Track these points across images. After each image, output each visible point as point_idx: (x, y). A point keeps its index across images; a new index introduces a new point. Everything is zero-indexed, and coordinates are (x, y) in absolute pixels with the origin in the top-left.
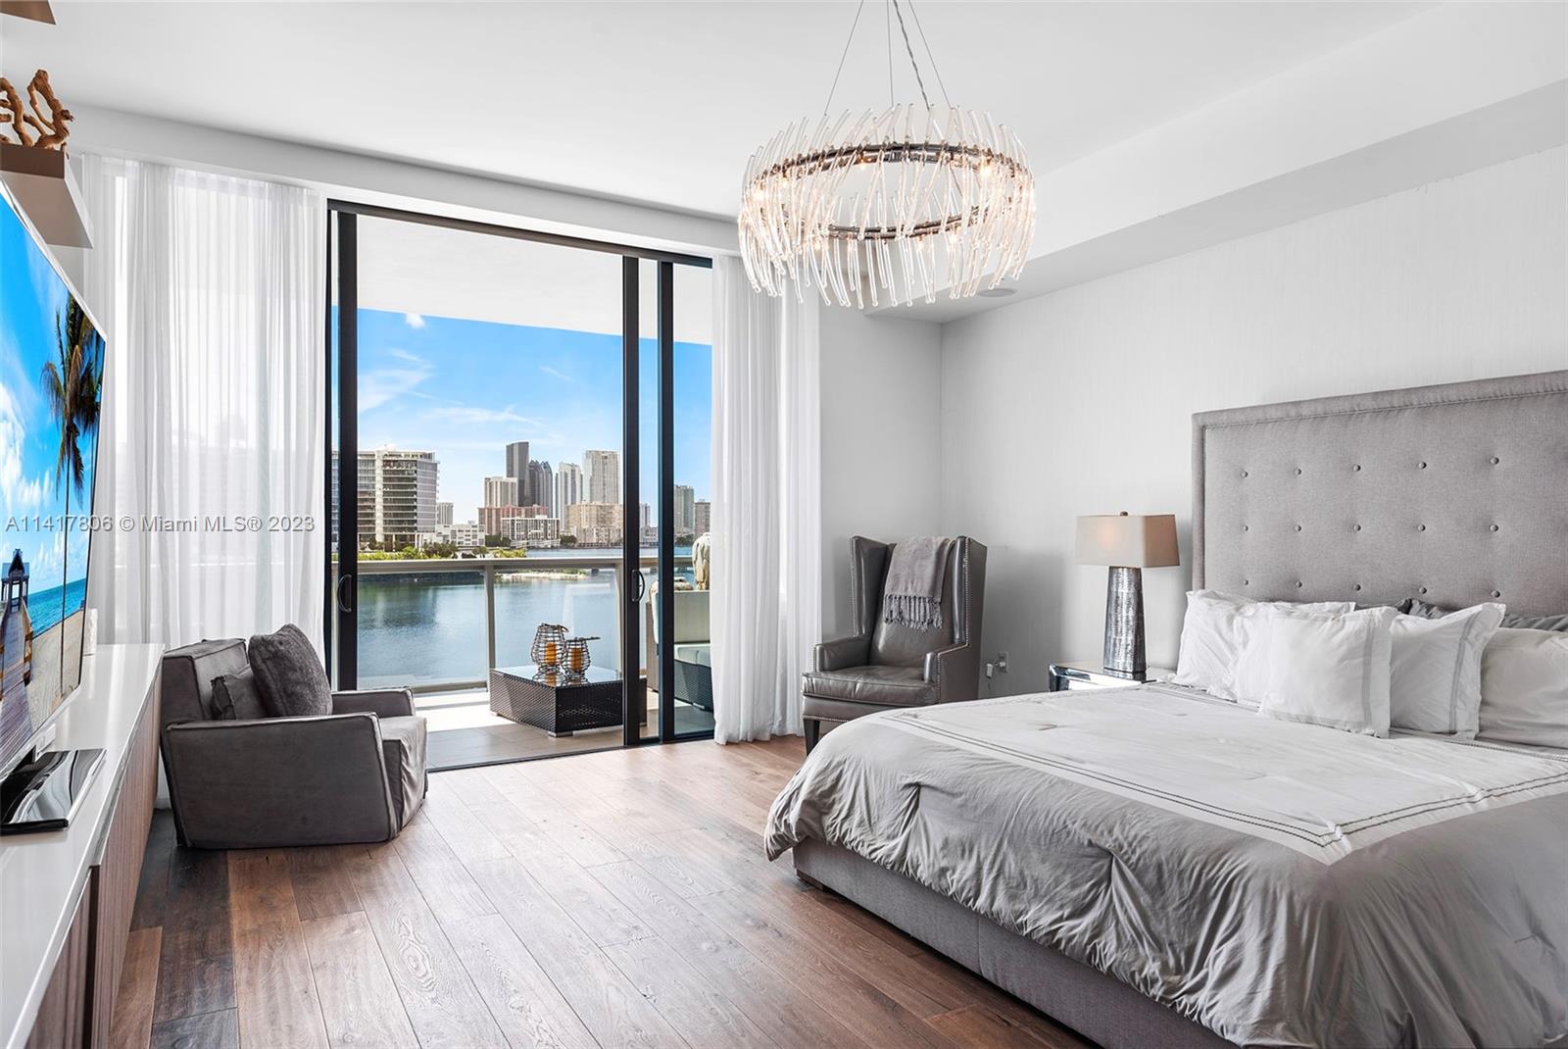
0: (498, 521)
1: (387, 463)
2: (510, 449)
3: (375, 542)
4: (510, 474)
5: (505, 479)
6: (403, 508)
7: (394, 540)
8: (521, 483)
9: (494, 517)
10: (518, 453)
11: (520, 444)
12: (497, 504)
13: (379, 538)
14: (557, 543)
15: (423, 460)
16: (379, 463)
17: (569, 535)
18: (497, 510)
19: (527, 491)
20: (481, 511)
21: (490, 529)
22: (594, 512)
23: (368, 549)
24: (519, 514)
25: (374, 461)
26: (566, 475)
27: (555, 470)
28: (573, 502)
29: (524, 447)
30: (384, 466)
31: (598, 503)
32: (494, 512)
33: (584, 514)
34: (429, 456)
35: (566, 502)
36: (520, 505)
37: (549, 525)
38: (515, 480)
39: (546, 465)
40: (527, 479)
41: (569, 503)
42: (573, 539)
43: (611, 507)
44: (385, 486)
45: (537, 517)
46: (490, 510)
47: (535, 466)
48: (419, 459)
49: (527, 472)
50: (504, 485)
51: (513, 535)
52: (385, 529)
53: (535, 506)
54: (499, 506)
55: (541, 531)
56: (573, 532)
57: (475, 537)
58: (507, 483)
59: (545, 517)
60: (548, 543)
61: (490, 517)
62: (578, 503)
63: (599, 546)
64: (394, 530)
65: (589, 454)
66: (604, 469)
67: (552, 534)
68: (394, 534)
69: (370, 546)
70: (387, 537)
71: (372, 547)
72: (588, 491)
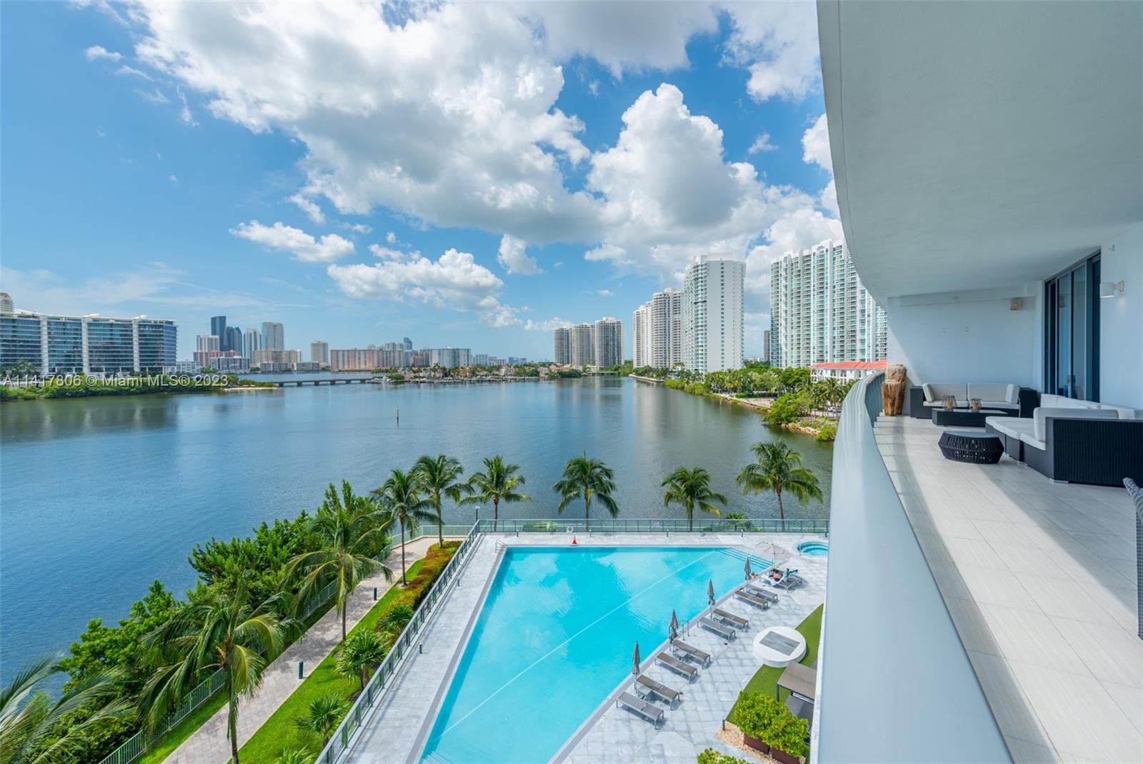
0: (207, 360)
1: (140, 326)
2: (213, 320)
3: (134, 372)
4: (214, 333)
5: (211, 336)
6: (151, 352)
7: (147, 370)
8: (222, 339)
9: (204, 357)
10: (218, 323)
11: (220, 317)
12: (205, 349)
13: (137, 369)
14: (248, 371)
15: (167, 325)
16: (135, 328)
17: (255, 367)
18: (206, 354)
19: (225, 343)
20: (195, 354)
21: (202, 365)
22: (270, 354)
23: (128, 376)
24: (221, 355)
25: (131, 325)
26: (251, 334)
27: (243, 332)
28: (256, 348)
29: (223, 319)
30: (139, 328)
31: (273, 350)
32: (204, 355)
33: (264, 354)
34: (171, 323)
35: (251, 349)
36: (221, 350)
37: (243, 361)
38: (217, 337)
39: (238, 329)
40: (225, 336)
41: (253, 349)
42: (258, 369)
43: (281, 352)
44: (140, 339)
45: (235, 357)
46: (201, 354)
47: (231, 330)
48: (164, 324)
49: (225, 333)
50: (210, 340)
51: (219, 367)
52: (141, 364)
53: (232, 351)
54: (207, 351)
55: (238, 364)
56: (258, 365)
57: (193, 368)
58: (212, 339)
59: (240, 357)
60: (242, 371)
61: (201, 357)
62: (259, 349)
63: (274, 372)
64: (147, 364)
65: (265, 324)
66: (274, 332)
67: (245, 366)
68: (147, 367)
69: (130, 374)
70: (143, 369)
71: (132, 375)
72: (265, 342)
